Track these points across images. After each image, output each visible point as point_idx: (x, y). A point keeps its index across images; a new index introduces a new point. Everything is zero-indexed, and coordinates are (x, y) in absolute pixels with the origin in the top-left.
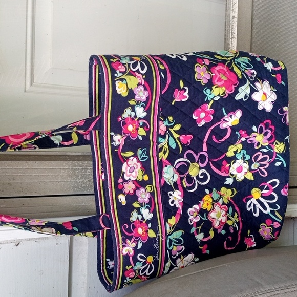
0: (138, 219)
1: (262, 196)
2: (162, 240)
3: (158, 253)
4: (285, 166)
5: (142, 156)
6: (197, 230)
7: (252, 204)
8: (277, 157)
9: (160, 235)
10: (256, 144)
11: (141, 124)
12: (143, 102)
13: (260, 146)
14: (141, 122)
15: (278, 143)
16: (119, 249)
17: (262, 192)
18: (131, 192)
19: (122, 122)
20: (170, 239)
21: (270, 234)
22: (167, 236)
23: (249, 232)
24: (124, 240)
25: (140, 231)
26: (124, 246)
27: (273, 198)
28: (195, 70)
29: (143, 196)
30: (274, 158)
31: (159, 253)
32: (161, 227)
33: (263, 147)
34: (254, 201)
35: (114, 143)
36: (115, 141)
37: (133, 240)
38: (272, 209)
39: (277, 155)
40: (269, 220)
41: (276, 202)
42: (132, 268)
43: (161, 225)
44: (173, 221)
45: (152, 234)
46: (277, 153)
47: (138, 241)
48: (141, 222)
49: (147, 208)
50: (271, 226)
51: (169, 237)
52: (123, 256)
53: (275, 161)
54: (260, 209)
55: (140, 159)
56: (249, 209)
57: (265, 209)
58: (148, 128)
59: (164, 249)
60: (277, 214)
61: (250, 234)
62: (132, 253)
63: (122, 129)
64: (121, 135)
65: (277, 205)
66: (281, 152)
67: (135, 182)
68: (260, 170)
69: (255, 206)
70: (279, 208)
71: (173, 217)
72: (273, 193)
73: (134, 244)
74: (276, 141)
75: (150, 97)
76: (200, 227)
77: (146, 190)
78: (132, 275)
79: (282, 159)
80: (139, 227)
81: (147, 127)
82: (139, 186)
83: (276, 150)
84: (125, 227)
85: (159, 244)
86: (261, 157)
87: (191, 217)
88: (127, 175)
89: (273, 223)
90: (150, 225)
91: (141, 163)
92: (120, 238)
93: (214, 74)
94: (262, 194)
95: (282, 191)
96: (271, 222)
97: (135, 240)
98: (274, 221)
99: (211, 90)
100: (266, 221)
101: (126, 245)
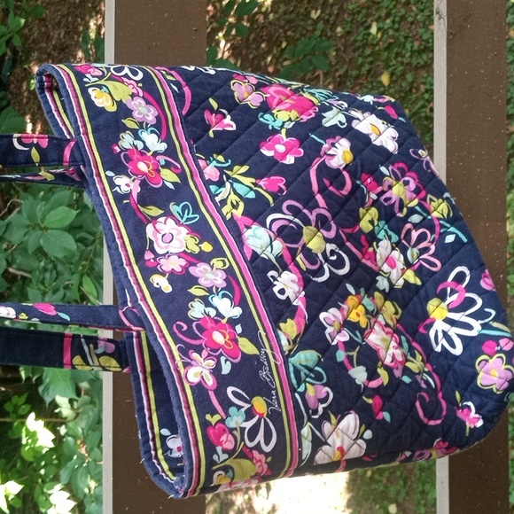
0: (208, 315)
1: (450, 310)
2: (276, 365)
3: (273, 392)
4: (465, 240)
5: (186, 216)
6: (350, 358)
7: (440, 335)
8: (442, 226)
9: (269, 351)
10: (397, 205)
11: (163, 163)
12: (151, 126)
13: (405, 210)
14: (162, 159)
15: (434, 199)
16: (178, 372)
17: (447, 302)
18: (179, 269)
19: (122, 155)
20: (295, 367)
21: (504, 367)
22: (286, 358)
23: (458, 395)
24: (184, 352)
25: (218, 337)
26: (186, 365)
27: (473, 302)
28: (232, 88)
29: (210, 276)
30: (437, 229)
31: (277, 393)
32: (267, 336)
33: (412, 211)
34: (439, 326)
35: (117, 188)
36: (119, 186)
37: (205, 353)
38: (482, 322)
39: (441, 222)
40: (486, 343)
41: (484, 306)
42: (222, 421)
43: (265, 331)
44: (290, 328)
45: (247, 347)
46: (439, 219)
47: (218, 358)
48: (217, 322)
49: (224, 296)
50: (498, 352)
51: (292, 360)
52: (191, 387)
53: (443, 236)
54: (459, 336)
55: (182, 221)
56: (438, 349)
57: (469, 327)
58: (178, 168)
59: (287, 388)
60: (495, 325)
61: (462, 401)
62: (210, 381)
63: (127, 168)
64: (130, 177)
65: (487, 310)
66: (446, 216)
67: (183, 255)
68: (424, 260)
69: (445, 334)
70: (494, 313)
71: (289, 320)
72: (468, 295)
73: (212, 363)
74: (429, 196)
75: (162, 116)
76: (354, 354)
77: (212, 267)
78: (227, 442)
79: (452, 229)
80: (214, 329)
81: (176, 167)
82: (194, 261)
83: (435, 214)
84: (179, 328)
85: (271, 370)
86: (415, 235)
87: (329, 330)
88: (159, 246)
89: (498, 345)
90: (239, 329)
91: (187, 226)
92: (174, 348)
93: (268, 95)
94: (448, 305)
95: (482, 284)
96: (494, 343)
97: (209, 355)
98: (496, 339)
99: (272, 115)
100: (484, 348)
101: (193, 363)
